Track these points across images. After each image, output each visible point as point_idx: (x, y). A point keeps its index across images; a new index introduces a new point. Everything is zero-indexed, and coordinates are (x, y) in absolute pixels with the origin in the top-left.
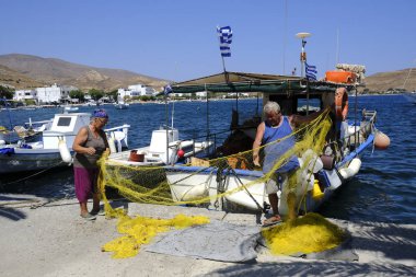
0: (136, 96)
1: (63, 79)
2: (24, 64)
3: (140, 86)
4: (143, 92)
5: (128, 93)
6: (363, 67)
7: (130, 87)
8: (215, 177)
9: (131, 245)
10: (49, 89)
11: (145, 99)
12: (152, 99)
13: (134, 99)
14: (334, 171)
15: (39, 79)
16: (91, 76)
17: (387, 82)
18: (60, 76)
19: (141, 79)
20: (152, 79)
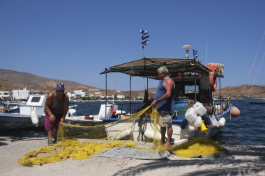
0: (78, 97)
1: (31, 86)
2: (6, 76)
3: (81, 91)
4: (83, 94)
5: (73, 95)
6: (223, 65)
7: (75, 91)
8: (137, 124)
9: (85, 154)
10: (20, 91)
11: (84, 99)
12: (89, 99)
13: (77, 99)
14: (213, 116)
15: (15, 85)
16: (49, 84)
17: (232, 92)
18: (29, 84)
19: (82, 87)
20: (89, 87)
